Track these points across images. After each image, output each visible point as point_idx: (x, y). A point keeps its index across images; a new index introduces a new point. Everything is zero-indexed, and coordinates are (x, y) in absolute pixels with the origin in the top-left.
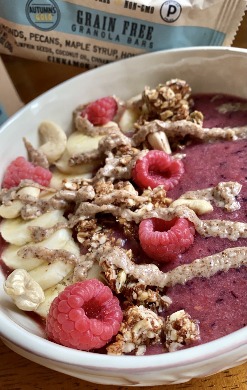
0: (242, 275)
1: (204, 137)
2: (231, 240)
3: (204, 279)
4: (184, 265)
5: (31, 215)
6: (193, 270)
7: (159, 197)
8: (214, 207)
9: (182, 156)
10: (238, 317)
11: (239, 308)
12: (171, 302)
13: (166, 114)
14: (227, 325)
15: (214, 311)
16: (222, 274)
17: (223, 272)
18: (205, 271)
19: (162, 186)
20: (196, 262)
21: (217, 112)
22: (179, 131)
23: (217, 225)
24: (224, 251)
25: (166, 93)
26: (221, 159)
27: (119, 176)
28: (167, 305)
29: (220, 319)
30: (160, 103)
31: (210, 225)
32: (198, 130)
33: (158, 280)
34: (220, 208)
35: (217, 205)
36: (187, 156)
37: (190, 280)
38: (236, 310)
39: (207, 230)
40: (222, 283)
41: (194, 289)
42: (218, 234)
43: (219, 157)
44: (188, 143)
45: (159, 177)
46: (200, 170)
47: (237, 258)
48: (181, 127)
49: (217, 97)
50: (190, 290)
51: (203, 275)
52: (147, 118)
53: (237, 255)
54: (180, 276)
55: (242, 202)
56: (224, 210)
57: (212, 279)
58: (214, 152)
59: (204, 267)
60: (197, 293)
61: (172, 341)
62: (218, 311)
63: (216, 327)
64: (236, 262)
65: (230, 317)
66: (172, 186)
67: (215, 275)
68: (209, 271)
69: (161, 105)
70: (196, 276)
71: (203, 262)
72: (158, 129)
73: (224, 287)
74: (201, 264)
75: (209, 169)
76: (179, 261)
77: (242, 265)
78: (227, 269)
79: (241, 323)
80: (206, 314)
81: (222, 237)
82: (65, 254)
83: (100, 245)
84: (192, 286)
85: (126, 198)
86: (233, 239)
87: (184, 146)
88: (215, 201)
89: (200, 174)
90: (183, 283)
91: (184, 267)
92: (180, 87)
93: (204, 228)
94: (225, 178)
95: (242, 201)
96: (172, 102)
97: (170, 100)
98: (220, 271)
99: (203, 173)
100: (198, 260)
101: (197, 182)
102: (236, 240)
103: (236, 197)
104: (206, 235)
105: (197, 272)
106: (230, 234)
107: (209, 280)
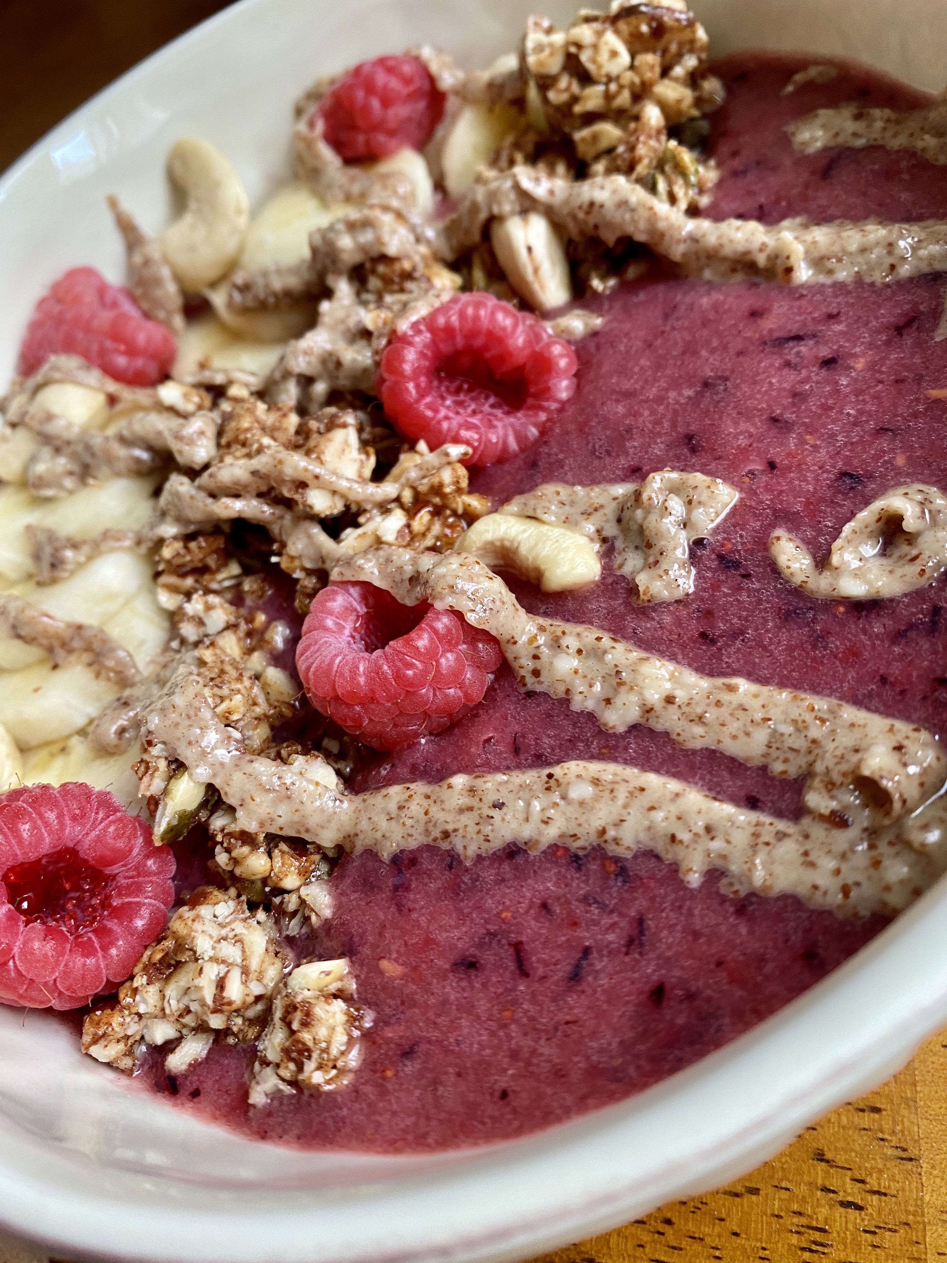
0: (583, 885)
1: (684, 255)
2: (605, 725)
3: (451, 862)
4: (413, 786)
5: (48, 485)
6: (430, 815)
7: (437, 490)
8: (607, 569)
9: (587, 325)
10: (495, 1054)
11: (514, 1021)
12: (327, 913)
13: (595, 138)
14: (446, 1073)
15: (432, 1001)
16: (520, 860)
17: (525, 851)
18: (468, 829)
19: (455, 451)
20: (450, 787)
21: (786, 141)
22: (592, 220)
23: (579, 652)
24: (557, 771)
25: (595, 47)
26: (715, 360)
27: (343, 382)
28: (314, 918)
29: (439, 1042)
30: (567, 89)
31: (556, 644)
32: (662, 225)
33: (313, 822)
34: (623, 576)
36: (605, 325)
37: (411, 852)
38: (504, 1026)
39: (538, 664)
40: (504, 895)
41: (407, 889)
42: (568, 691)
43: (712, 351)
44: (632, 272)
45: (487, 398)
46: (626, 395)
47: (593, 808)
48: (602, 206)
49: (813, 72)
50: (397, 890)
51: (458, 843)
52: (530, 147)
53: (596, 799)
54: (383, 824)
55: (709, 568)
56: (633, 590)
57: (479, 866)
58: (705, 323)
59: (468, 814)
60: (410, 910)
61: (268, 1064)
62: (442, 1005)
63: (410, 1068)
64: (580, 825)
65: (471, 1045)
66: (513, 445)
67: (494, 853)
68: (479, 832)
69: (575, 99)
70: (435, 840)
71: (473, 792)
72: (521, 205)
73: (504, 915)
74: (464, 801)
75: (653, 400)
76: (410, 761)
77: (599, 845)
79: (497, 1081)
80: (403, 1003)
81: (578, 703)
82: (96, 646)
83: (207, 636)
85: (302, 485)
86: (611, 724)
87: (612, 282)
88: (619, 544)
89: (616, 413)
90: (385, 855)
91: (409, 793)
92: (654, 24)
93: (534, 652)
94: (694, 450)
95: (714, 565)
96: (621, 87)
97: (610, 79)
98: (514, 844)
99: (629, 412)
100: (460, 781)
101: (594, 447)
102: (621, 729)
103: (699, 543)
104: (530, 680)
105: (441, 828)
106: (608, 701)
107: (467, 870)
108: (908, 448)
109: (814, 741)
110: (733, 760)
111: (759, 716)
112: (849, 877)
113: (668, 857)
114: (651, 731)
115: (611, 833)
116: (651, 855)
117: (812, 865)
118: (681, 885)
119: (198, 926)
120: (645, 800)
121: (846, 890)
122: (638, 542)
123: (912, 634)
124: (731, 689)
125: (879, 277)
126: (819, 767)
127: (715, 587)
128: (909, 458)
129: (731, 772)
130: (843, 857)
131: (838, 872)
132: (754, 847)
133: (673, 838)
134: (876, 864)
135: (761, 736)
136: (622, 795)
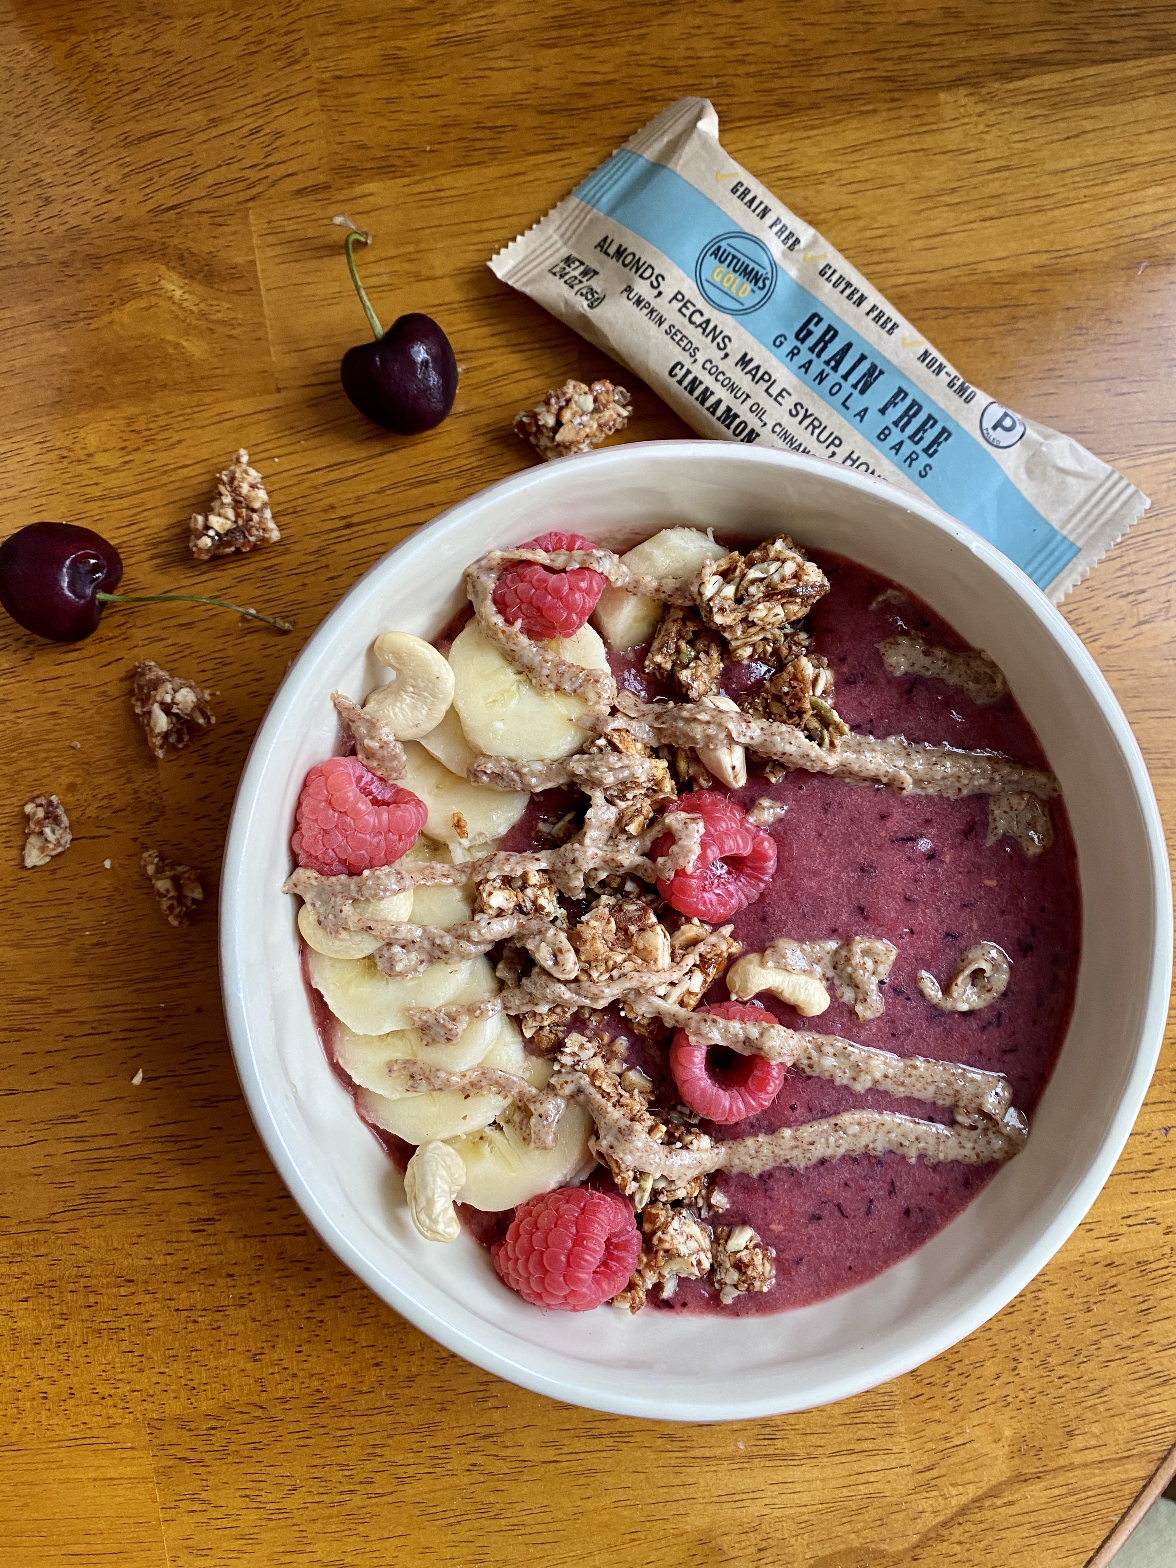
0: (862, 1172)
2: (855, 1091)
3: (792, 1172)
4: (758, 1138)
6: (775, 1151)
8: (833, 997)
9: (775, 814)
10: (841, 1253)
11: (846, 1237)
12: (728, 1206)
15: (804, 1237)
16: (827, 1164)
17: (830, 1161)
18: (798, 1156)
20: (781, 1136)
23: (834, 1055)
24: (837, 1120)
26: (865, 851)
28: (721, 1211)
29: (813, 1254)
31: (819, 1049)
34: (845, 1004)
35: (838, 993)
36: (786, 814)
37: (769, 1171)
38: (842, 1241)
39: (811, 1062)
40: (824, 1183)
41: (773, 1189)
42: (831, 1075)
43: (862, 844)
46: (815, 873)
47: (860, 1136)
50: (766, 1191)
51: (794, 1163)
53: (861, 1132)
54: (750, 1161)
55: (890, 997)
56: (854, 1014)
57: (808, 1172)
59: (796, 1149)
60: (777, 1199)
61: (730, 1286)
62: (810, 1238)
63: (803, 1269)
64: (855, 1145)
65: (829, 1252)
67: (814, 1165)
68: (804, 1157)
70: (780, 1164)
71: (796, 1138)
72: (730, 744)
73: (827, 1193)
74: (793, 1143)
75: (833, 879)
77: (866, 1152)
78: (839, 1156)
79: (845, 1264)
80: (789, 1242)
81: (838, 1082)
83: (581, 1061)
84: (771, 1182)
86: (858, 1090)
88: (837, 983)
89: (811, 888)
90: (754, 1174)
91: (757, 1142)
93: (809, 1056)
95: (892, 995)
98: (823, 1159)
99: (820, 888)
100: (787, 1133)
101: (803, 911)
102: (863, 1092)
103: (882, 982)
104: (807, 1070)
105: (783, 1158)
106: (854, 1079)
107: (802, 1175)
108: (978, 918)
109: (957, 1091)
110: (919, 1100)
111: (930, 1080)
112: (978, 1150)
113: (900, 1152)
114: (878, 1091)
115: (871, 1146)
116: (891, 1152)
117: (964, 1147)
118: (908, 1164)
119: (675, 1242)
120: (885, 1129)
121: (978, 1156)
122: (848, 982)
123: (990, 1028)
124: (915, 1067)
125: (951, 794)
126: (961, 1104)
127: (895, 1007)
128: (980, 926)
129: (919, 1105)
130: (976, 1142)
131: (974, 1148)
132: (938, 1143)
133: (901, 1145)
134: (989, 1143)
135: (931, 1089)
136: (873, 1127)
